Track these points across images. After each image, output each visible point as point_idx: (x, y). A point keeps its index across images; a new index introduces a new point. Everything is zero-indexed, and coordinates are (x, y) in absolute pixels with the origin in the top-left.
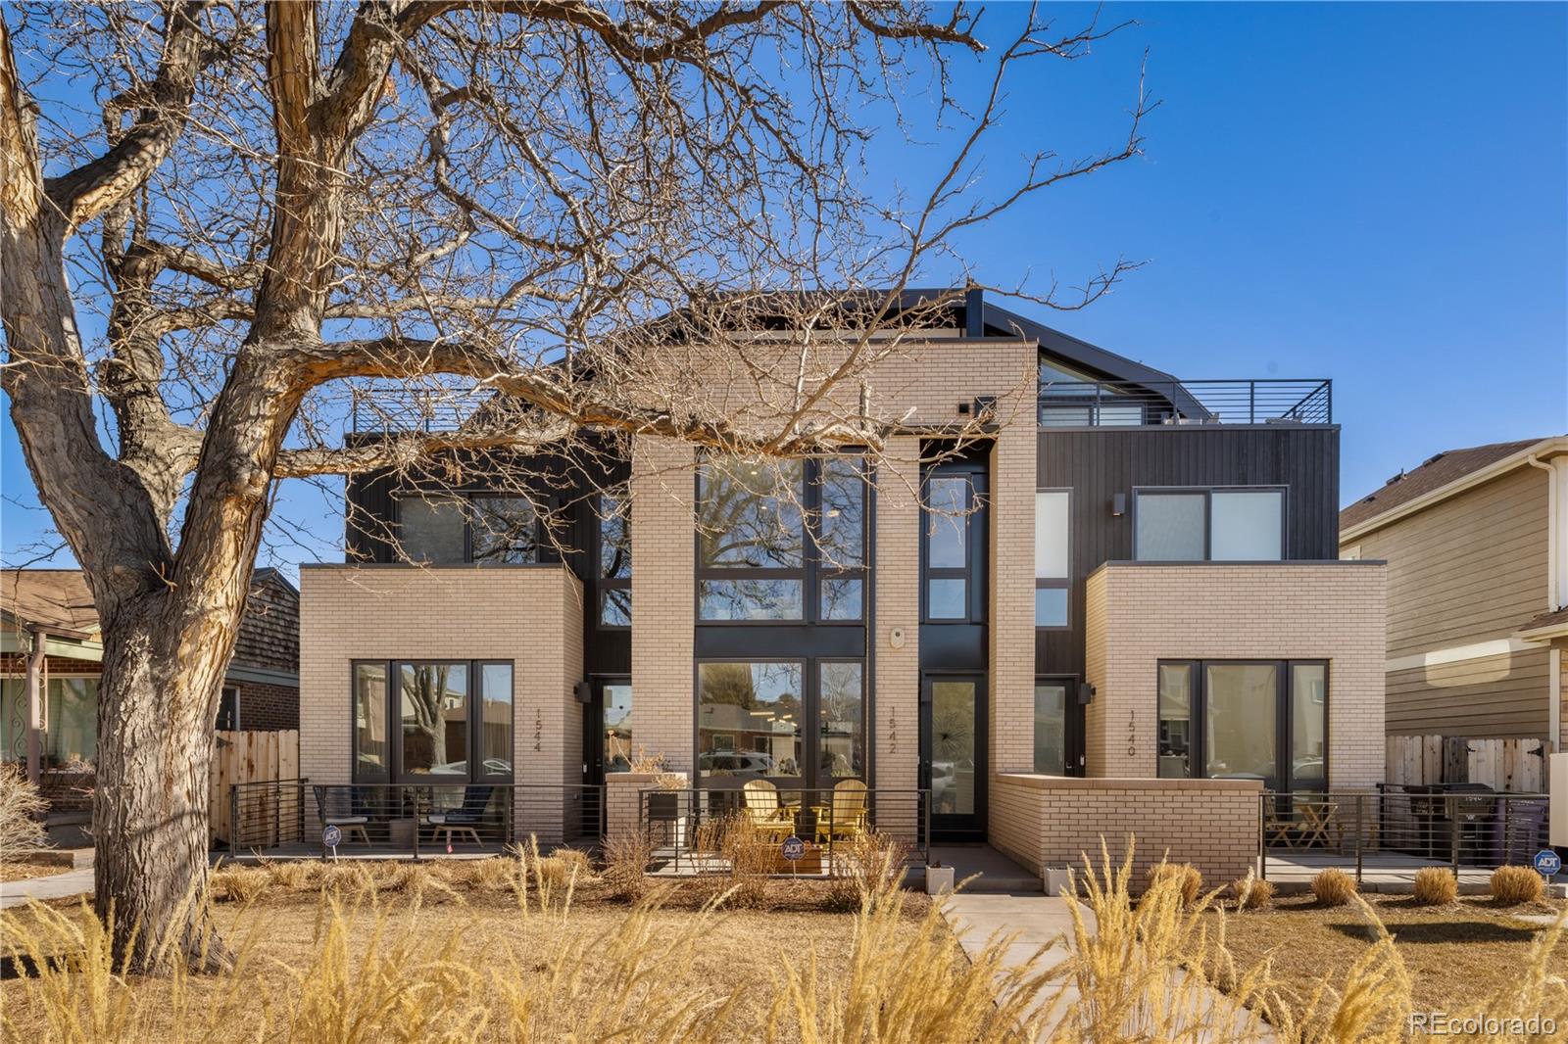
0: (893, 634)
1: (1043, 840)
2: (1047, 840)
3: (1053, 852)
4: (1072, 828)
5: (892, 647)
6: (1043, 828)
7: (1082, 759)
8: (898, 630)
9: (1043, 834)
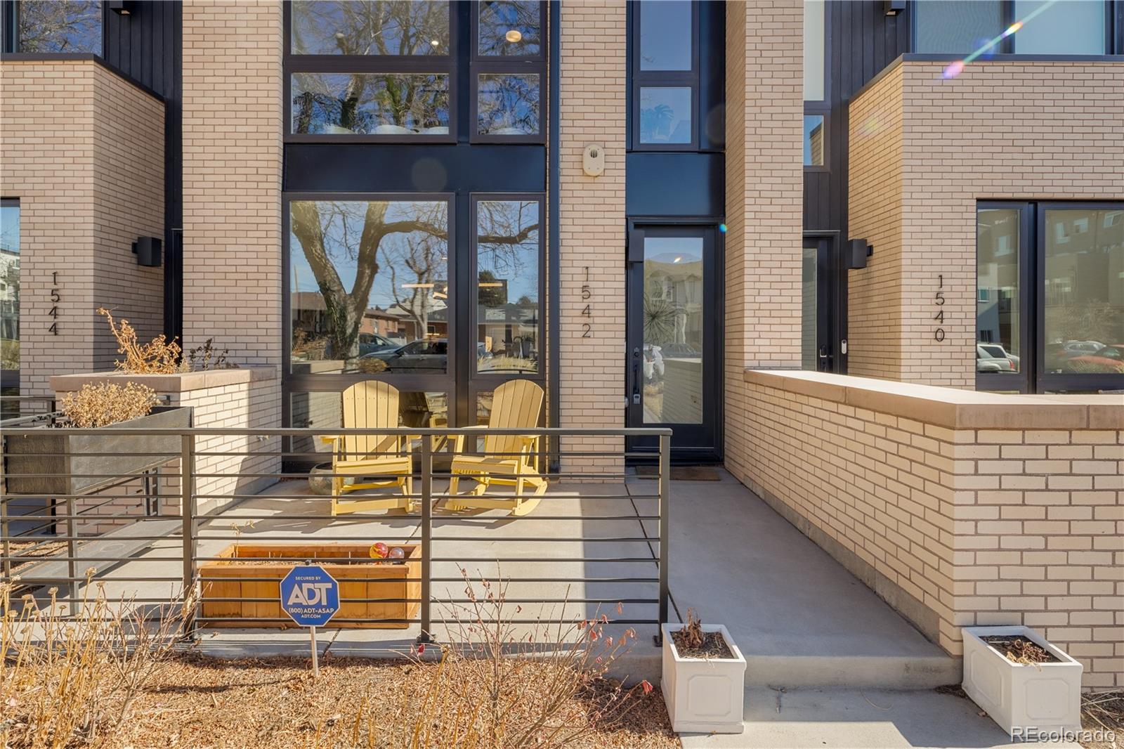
0: (587, 153)
1: (958, 558)
2: (968, 558)
3: (982, 588)
4: (1029, 527)
5: (584, 174)
6: (958, 528)
7: (844, 346)
8: (594, 147)
9: (958, 543)
